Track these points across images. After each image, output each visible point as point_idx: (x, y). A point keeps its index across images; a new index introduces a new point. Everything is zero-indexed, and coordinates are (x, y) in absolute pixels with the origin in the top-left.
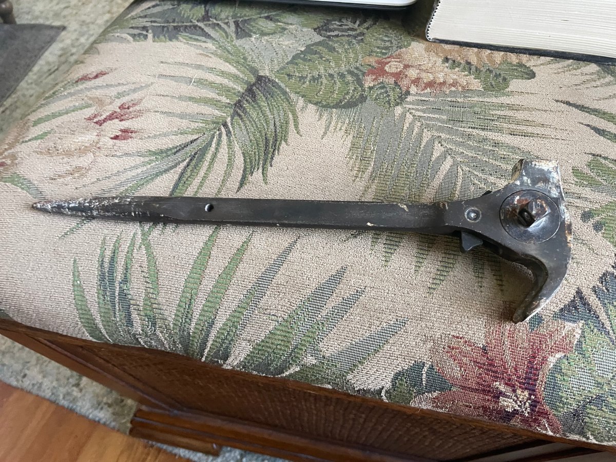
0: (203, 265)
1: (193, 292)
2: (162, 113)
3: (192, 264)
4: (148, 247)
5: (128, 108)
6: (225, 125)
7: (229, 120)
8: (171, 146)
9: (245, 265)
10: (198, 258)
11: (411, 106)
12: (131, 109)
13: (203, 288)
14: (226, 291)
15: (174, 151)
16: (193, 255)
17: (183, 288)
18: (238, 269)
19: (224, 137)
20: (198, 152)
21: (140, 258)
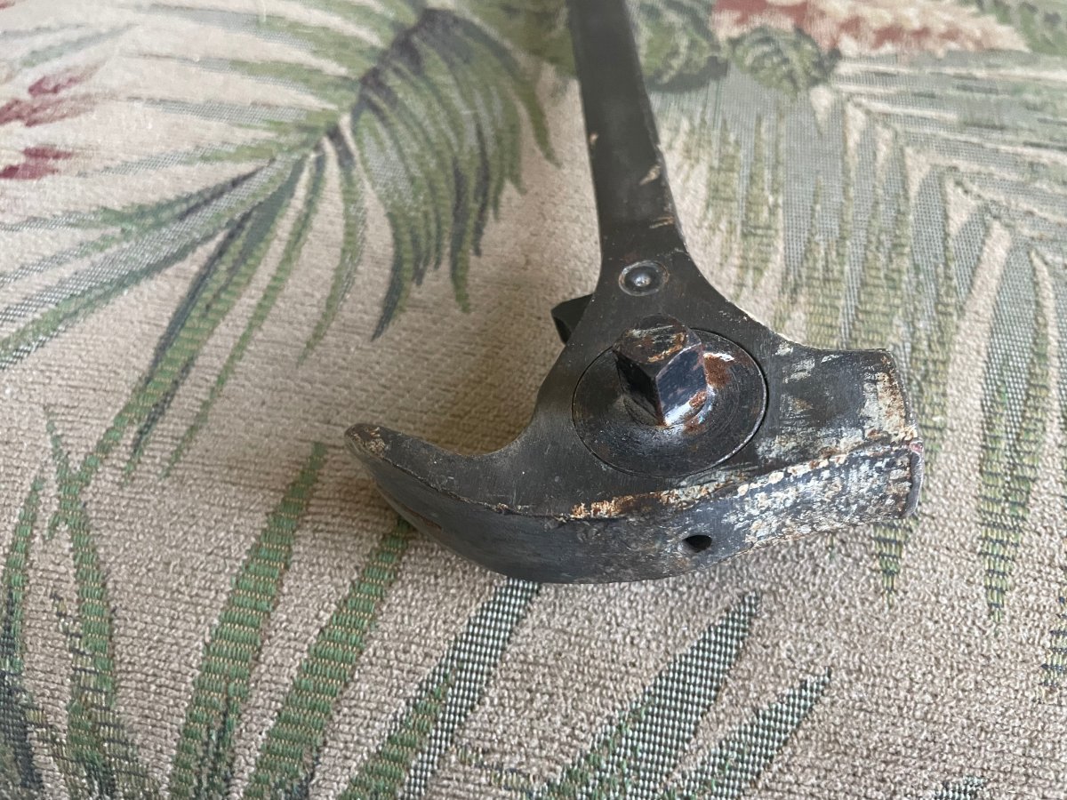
0: (265, 592)
1: (232, 686)
2: (152, 101)
3: (229, 589)
4: (81, 528)
5: (55, 90)
6: (335, 134)
7: (345, 121)
8: (171, 196)
9: (410, 593)
10: (247, 567)
11: (853, 88)
12: (63, 94)
13: (268, 677)
14: (346, 685)
15: (178, 210)
16: (229, 557)
17: (198, 673)
18: (384, 608)
19: (332, 169)
20: (255, 213)
21: (51, 567)
